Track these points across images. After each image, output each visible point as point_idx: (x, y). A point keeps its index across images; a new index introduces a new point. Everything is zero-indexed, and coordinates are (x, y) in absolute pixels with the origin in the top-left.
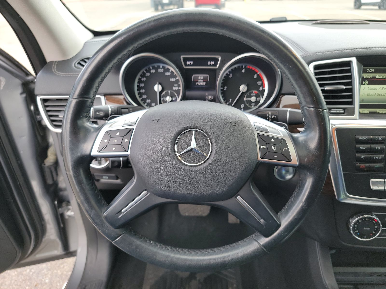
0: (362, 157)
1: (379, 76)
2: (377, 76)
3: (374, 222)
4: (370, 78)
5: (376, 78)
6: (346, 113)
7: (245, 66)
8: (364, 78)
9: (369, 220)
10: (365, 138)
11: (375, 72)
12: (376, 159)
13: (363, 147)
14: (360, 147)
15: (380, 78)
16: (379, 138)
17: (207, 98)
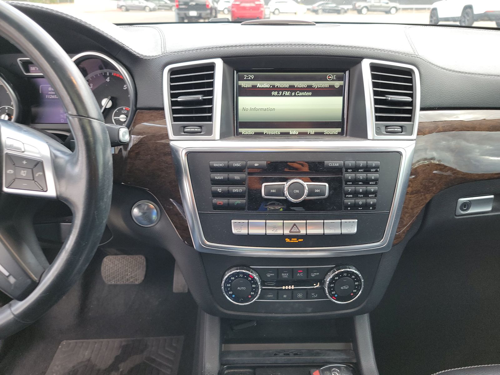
0: (219, 190)
1: (261, 85)
2: (259, 84)
3: (250, 279)
4: (249, 87)
5: (257, 87)
6: (203, 132)
7: (110, 74)
8: (242, 87)
9: (243, 277)
10: (221, 165)
11: (255, 79)
12: (236, 193)
13: (219, 176)
14: (216, 177)
15: (262, 87)
16: (237, 164)
17: (63, 117)
